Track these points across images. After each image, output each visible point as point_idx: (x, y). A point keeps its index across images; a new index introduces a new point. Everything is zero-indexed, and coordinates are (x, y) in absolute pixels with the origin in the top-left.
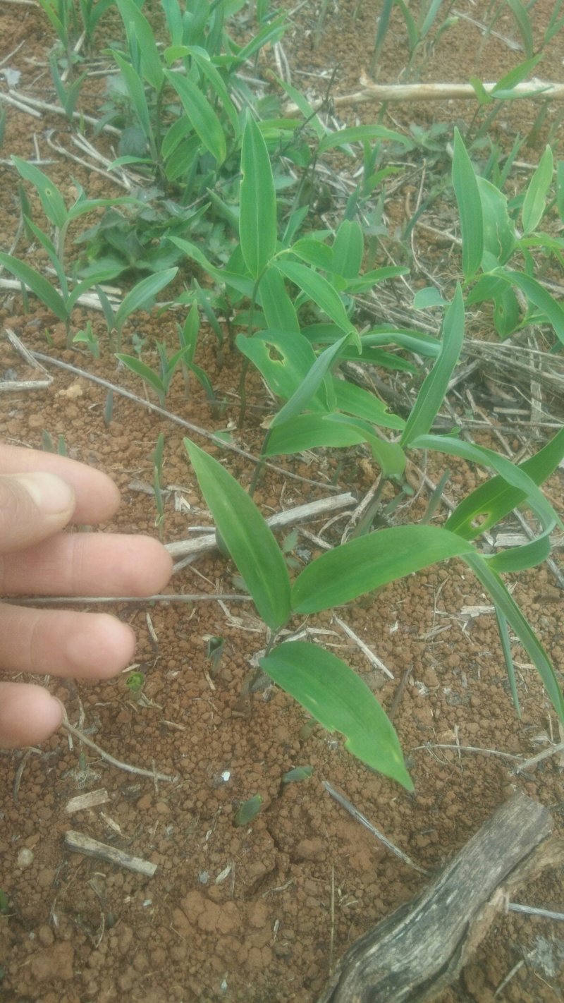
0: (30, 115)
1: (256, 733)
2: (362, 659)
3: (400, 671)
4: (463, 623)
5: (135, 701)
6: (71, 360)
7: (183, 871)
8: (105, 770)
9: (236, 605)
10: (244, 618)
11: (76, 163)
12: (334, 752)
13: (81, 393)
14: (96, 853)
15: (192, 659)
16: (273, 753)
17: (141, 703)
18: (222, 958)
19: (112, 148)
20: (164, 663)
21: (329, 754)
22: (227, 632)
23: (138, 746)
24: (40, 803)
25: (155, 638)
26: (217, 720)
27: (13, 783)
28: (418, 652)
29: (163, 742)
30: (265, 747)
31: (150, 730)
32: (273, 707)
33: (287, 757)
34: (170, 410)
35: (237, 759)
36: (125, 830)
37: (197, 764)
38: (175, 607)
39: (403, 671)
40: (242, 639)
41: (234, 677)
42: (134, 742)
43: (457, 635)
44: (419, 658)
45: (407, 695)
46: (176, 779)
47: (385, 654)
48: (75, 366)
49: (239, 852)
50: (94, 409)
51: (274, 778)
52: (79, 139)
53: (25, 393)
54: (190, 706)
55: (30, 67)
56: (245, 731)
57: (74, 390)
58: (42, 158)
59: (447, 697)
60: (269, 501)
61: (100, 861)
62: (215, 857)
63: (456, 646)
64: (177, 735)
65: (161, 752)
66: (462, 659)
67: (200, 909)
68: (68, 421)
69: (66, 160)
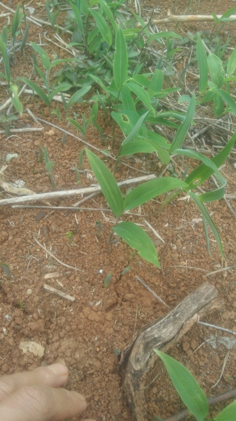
0: (38, 26)
1: (113, 257)
2: (153, 235)
3: (167, 240)
4: (192, 225)
5: (70, 244)
6: (51, 121)
7: (84, 301)
8: (58, 266)
9: (107, 213)
10: (110, 218)
11: (55, 45)
12: (140, 266)
13: (54, 133)
14: (54, 292)
15: (90, 231)
16: (118, 265)
17: (72, 244)
18: (96, 330)
19: (69, 39)
20: (80, 232)
21: (139, 267)
22: (104, 222)
23: (70, 259)
24: (35, 275)
25: (78, 223)
26: (98, 252)
27: (26, 267)
28: (174, 234)
29: (79, 258)
30: (115, 262)
31: (74, 254)
32: (119, 249)
33: (123, 266)
34: (87, 141)
35: (105, 266)
36: (64, 286)
37: (91, 267)
38: (85, 213)
39: (168, 240)
40: (109, 225)
41: (105, 238)
42: (69, 258)
43: (190, 229)
44: (175, 236)
45: (169, 249)
46: (83, 271)
47: (162, 234)
48: (52, 123)
49: (104, 296)
50: (58, 140)
51: (118, 273)
52: (56, 36)
53: (33, 132)
54: (89, 247)
55: (38, 6)
56: (108, 257)
57: (51, 132)
58: (42, 43)
59: (184, 250)
60: (122, 177)
61: (55, 295)
62: (95, 297)
63: (189, 233)
64: (84, 256)
65: (78, 262)
66: (191, 237)
67: (89, 312)
68: (49, 144)
69: (51, 44)
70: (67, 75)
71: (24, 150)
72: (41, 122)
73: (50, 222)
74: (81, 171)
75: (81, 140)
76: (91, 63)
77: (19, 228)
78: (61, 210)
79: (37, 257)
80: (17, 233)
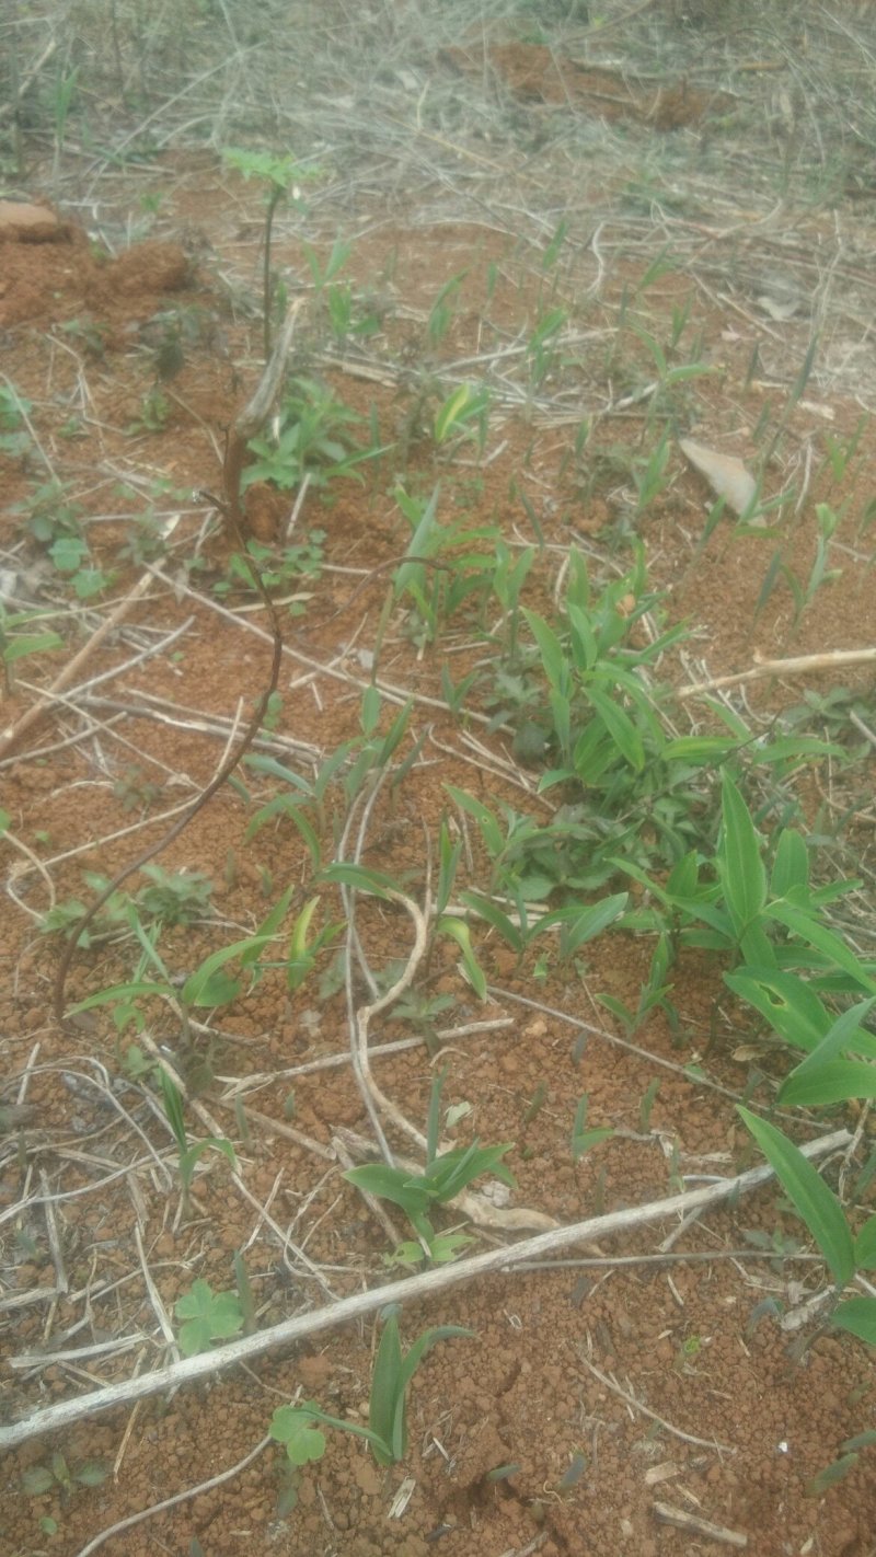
0: (401, 706)
1: (804, 1401)
5: (680, 1369)
7: (768, 1543)
8: (669, 1441)
11: (463, 762)
13: (544, 1029)
15: (721, 1323)
16: (826, 1422)
19: (503, 745)
22: (749, 1293)
23: (691, 1416)
25: (681, 1302)
26: (761, 1388)
27: (592, 1454)
29: (713, 1412)
30: (816, 1415)
31: (699, 1399)
33: (839, 1425)
34: (632, 1043)
35: (791, 1429)
36: (703, 1502)
37: (753, 1435)
38: (693, 1268)
41: (767, 1342)
42: (685, 1412)
46: (736, 1451)
48: (528, 998)
49: (818, 1524)
50: (559, 1046)
51: (831, 1447)
52: (465, 737)
55: (380, 646)
56: (791, 1398)
57: (537, 1028)
58: (426, 758)
61: (692, 1533)
69: (453, 758)
70: (540, 858)
71: (482, 1090)
72: (499, 998)
73: (610, 1305)
74: (645, 1138)
75: (618, 1041)
76: (605, 825)
77: (534, 1334)
78: (629, 1266)
79: (607, 1421)
80: (534, 1349)
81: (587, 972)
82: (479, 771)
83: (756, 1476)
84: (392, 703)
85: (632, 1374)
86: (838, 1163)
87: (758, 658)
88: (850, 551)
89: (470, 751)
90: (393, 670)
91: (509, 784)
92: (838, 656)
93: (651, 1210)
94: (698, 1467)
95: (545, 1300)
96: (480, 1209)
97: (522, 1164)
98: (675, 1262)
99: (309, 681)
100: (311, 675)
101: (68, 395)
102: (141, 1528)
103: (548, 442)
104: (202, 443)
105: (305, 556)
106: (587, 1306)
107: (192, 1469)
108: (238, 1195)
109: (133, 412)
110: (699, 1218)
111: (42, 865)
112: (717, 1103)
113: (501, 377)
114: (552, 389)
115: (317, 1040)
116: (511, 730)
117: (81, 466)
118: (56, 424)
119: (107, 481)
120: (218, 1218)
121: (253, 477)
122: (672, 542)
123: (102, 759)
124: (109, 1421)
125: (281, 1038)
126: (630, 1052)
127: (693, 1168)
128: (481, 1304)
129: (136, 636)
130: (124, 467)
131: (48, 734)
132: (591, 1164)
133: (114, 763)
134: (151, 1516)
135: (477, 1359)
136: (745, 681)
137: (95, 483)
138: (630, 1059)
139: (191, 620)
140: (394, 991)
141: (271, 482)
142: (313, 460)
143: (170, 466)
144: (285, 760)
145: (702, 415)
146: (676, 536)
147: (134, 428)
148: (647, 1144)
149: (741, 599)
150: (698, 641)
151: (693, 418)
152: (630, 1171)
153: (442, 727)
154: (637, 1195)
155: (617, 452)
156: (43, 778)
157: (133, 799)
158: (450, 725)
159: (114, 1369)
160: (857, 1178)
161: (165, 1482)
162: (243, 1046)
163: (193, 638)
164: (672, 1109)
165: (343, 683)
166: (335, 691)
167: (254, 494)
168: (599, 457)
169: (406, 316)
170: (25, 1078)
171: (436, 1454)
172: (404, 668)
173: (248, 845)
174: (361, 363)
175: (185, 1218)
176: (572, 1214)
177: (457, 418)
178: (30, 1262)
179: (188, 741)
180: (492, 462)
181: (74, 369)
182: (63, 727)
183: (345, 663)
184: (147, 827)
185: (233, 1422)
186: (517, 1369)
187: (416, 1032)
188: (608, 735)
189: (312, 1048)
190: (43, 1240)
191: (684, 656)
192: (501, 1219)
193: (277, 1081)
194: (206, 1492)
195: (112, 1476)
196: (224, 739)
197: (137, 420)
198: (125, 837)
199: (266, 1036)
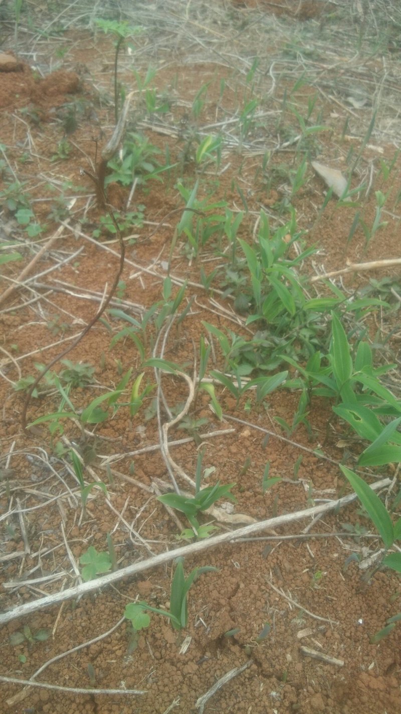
0: (182, 287)
1: (370, 600)
5: (312, 586)
6: (238, 417)
7: (354, 665)
8: (308, 619)
9: (345, 538)
11: (211, 312)
13: (249, 434)
14: (317, 656)
15: (331, 566)
16: (380, 610)
17: (315, 587)
18: (382, 702)
19: (229, 304)
22: (344, 552)
23: (318, 608)
24: (286, 634)
25: (313, 556)
26: (350, 595)
29: (328, 606)
30: (375, 607)
31: (320, 600)
32: (374, 588)
33: (386, 611)
34: (290, 440)
35: (364, 613)
36: (324, 646)
37: (346, 616)
38: (318, 540)
41: (353, 574)
42: (315, 606)
46: (339, 623)
48: (242, 420)
49: (376, 656)
50: (256, 441)
51: (382, 622)
52: (211, 300)
53: (225, 436)
54: (336, 589)
55: (171, 259)
56: (364, 599)
58: (194, 311)
61: (319, 660)
62: (366, 658)
64: (334, 602)
65: (329, 611)
67: (369, 679)
68: (246, 448)
69: (206, 311)
70: (246, 355)
71: (221, 461)
72: (228, 420)
73: (280, 558)
74: (296, 482)
75: (283, 439)
76: (277, 340)
77: (246, 571)
78: (289, 540)
79: (279, 610)
80: (246, 578)
81: (269, 408)
82: (218, 317)
83: (348, 634)
84: (177, 285)
85: (291, 589)
86: (385, 493)
87: (348, 263)
88: (391, 214)
89: (214, 308)
90: (178, 270)
91: (232, 322)
92: (386, 262)
93: (299, 514)
94: (321, 631)
95: (250, 555)
96: (220, 515)
97: (239, 494)
98: (310, 538)
99: (138, 276)
100: (139, 273)
101: (23, 142)
102: (65, 659)
103: (249, 163)
104: (86, 165)
105: (135, 217)
106: (270, 558)
107: (89, 632)
108: (108, 509)
109: (53, 150)
110: (321, 518)
111: (15, 360)
112: (329, 466)
113: (228, 133)
114: (251, 139)
115: (144, 439)
116: (233, 297)
117: (30, 175)
118: (18, 156)
119: (42, 183)
120: (99, 519)
121: (111, 180)
122: (308, 210)
123: (42, 312)
124: (50, 611)
125: (127, 438)
126: (289, 444)
127: (318, 496)
128: (221, 557)
129: (57, 255)
130: (50, 176)
131: (16, 300)
132: (271, 494)
133: (47, 313)
134: (70, 654)
135: (219, 582)
136: (342, 274)
137: (37, 184)
138: (289, 447)
139: (82, 248)
140: (180, 416)
141: (119, 182)
142: (138, 172)
143: (72, 175)
144: (128, 312)
145: (322, 151)
146: (310, 207)
147: (54, 157)
148: (296, 485)
149: (340, 236)
150: (320, 256)
151: (317, 153)
152: (289, 497)
153: (201, 296)
154: (292, 508)
155: (282, 167)
156: (14, 321)
157: (57, 330)
158: (204, 296)
159: (52, 587)
160: (394, 500)
161: (77, 639)
162: (110, 442)
163: (84, 256)
164: (308, 469)
165: (154, 276)
166: (150, 280)
167: (111, 188)
168: (274, 170)
169: (182, 105)
170: (9, 457)
171: (201, 625)
172: (182, 269)
173: (111, 351)
174: (161, 126)
175: (84, 519)
176: (263, 517)
177: (207, 151)
178: (12, 540)
179: (82, 303)
180: (223, 173)
181: (25, 130)
182: (23, 297)
183: (155, 267)
184: (64, 343)
185: (107, 611)
186: (238, 586)
187: (190, 435)
188: (278, 299)
189: (142, 443)
190: (18, 530)
191: (314, 263)
192: (230, 519)
193: (126, 457)
194: (95, 643)
195: (51, 636)
196: (98, 302)
197: (56, 154)
198: (54, 347)
199: (121, 437)
